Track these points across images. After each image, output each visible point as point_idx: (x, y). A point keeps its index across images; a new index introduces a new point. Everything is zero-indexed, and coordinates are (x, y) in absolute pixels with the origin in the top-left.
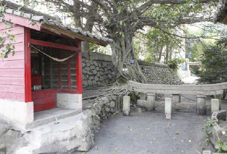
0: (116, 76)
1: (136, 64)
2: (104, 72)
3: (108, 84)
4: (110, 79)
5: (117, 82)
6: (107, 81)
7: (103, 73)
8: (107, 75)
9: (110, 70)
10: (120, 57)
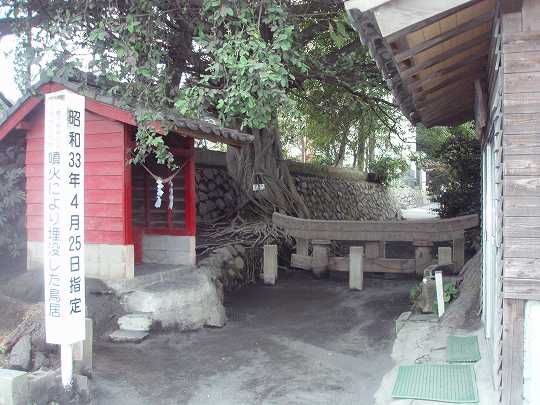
0: (236, 203)
1: (285, 174)
2: (206, 193)
3: (220, 221)
4: (222, 211)
5: (240, 218)
6: (214, 214)
7: (204, 196)
8: (214, 199)
9: (221, 187)
10: (248, 157)
